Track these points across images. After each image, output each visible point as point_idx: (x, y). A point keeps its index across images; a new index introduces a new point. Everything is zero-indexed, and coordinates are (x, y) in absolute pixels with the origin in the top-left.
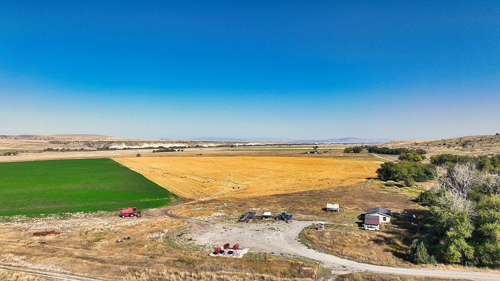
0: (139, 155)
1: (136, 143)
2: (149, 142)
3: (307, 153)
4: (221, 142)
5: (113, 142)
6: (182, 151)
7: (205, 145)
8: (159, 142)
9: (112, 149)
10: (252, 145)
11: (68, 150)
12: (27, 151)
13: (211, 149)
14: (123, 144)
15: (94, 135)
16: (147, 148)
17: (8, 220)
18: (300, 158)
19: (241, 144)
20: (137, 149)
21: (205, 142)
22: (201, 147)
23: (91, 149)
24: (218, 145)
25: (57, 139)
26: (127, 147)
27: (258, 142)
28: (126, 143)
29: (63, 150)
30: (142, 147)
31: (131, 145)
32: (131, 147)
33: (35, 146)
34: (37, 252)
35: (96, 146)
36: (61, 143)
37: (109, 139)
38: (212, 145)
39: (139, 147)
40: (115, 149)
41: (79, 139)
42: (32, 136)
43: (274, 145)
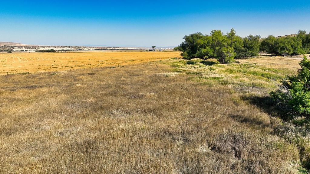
1: (34, 47)
5: (15, 46)
22: (83, 50)
24: (95, 49)
28: (26, 47)
31: (29, 49)
35: (2, 49)
38: (91, 49)
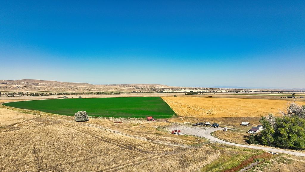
0: (175, 96)
1: (178, 89)
2: (185, 89)
3: (285, 97)
4: (230, 89)
5: (165, 88)
6: (202, 94)
7: (219, 91)
8: (191, 89)
9: (164, 92)
10: (252, 92)
11: (143, 92)
12: (124, 93)
13: (223, 94)
14: (171, 90)
15: (156, 85)
16: (183, 92)
17: (108, 118)
18: (278, 100)
19: (244, 91)
20: (178, 92)
21: (219, 89)
22: (217, 92)
23: (154, 92)
24: (228, 91)
25: (139, 86)
26: (172, 91)
27: (257, 90)
28: (172, 89)
29: (140, 92)
30: (181, 91)
32: (174, 91)
33: (127, 90)
34: (114, 127)
35: (156, 90)
36: (139, 88)
37: (163, 87)
38: (224, 91)
39: (179, 92)
40: (166, 92)
41: (149, 86)
42: (127, 85)
43: (269, 92)
